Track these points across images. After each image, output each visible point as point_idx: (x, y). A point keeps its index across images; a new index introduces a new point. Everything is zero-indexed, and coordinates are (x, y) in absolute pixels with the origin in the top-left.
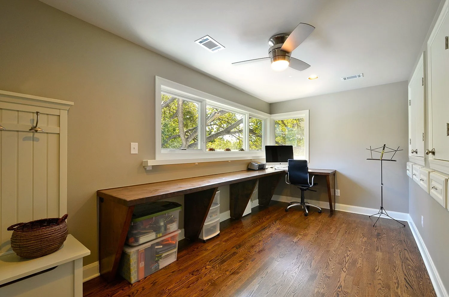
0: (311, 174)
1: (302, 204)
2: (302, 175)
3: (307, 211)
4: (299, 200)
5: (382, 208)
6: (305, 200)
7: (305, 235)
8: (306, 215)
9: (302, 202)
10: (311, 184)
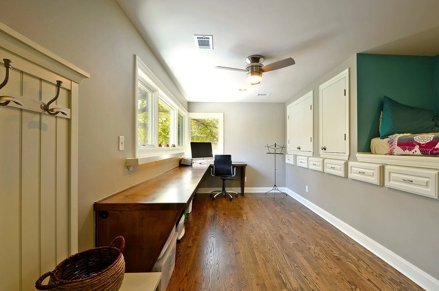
0: (234, 166)
1: (224, 191)
2: (226, 167)
3: (231, 197)
4: (221, 189)
5: (275, 186)
6: (226, 189)
7: (247, 213)
8: (231, 200)
9: (224, 190)
10: (233, 174)
